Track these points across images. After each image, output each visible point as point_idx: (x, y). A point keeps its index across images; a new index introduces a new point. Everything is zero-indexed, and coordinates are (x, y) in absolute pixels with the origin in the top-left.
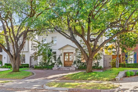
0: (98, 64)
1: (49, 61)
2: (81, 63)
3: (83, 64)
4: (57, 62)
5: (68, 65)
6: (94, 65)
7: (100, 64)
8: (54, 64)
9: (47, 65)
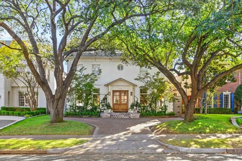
0: (166, 109)
1: (88, 103)
2: (140, 106)
3: (144, 109)
4: (101, 105)
5: (118, 110)
6: (160, 110)
7: (168, 108)
8: (96, 108)
9: (83, 109)
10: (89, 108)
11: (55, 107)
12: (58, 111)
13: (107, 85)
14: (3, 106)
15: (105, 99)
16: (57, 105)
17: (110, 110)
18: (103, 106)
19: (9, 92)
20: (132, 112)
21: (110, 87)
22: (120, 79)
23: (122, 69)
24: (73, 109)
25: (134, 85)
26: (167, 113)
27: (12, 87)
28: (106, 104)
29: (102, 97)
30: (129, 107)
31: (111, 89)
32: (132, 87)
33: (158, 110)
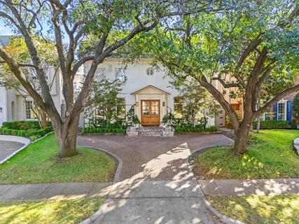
0: (206, 122)
1: (111, 115)
2: (174, 119)
4: (127, 117)
5: (148, 124)
8: (121, 122)
9: (106, 123)
10: (113, 121)
11: (64, 136)
12: (68, 141)
13: (134, 94)
14: (5, 121)
15: (132, 110)
16: (68, 133)
17: (138, 125)
18: (129, 118)
19: (13, 102)
20: (164, 127)
21: (137, 96)
22: (150, 86)
23: (152, 74)
24: (92, 123)
25: (167, 94)
26: (207, 127)
27: (17, 96)
28: (133, 117)
29: (128, 109)
30: (161, 120)
31: (138, 98)
32: (164, 96)
33: (197, 123)
